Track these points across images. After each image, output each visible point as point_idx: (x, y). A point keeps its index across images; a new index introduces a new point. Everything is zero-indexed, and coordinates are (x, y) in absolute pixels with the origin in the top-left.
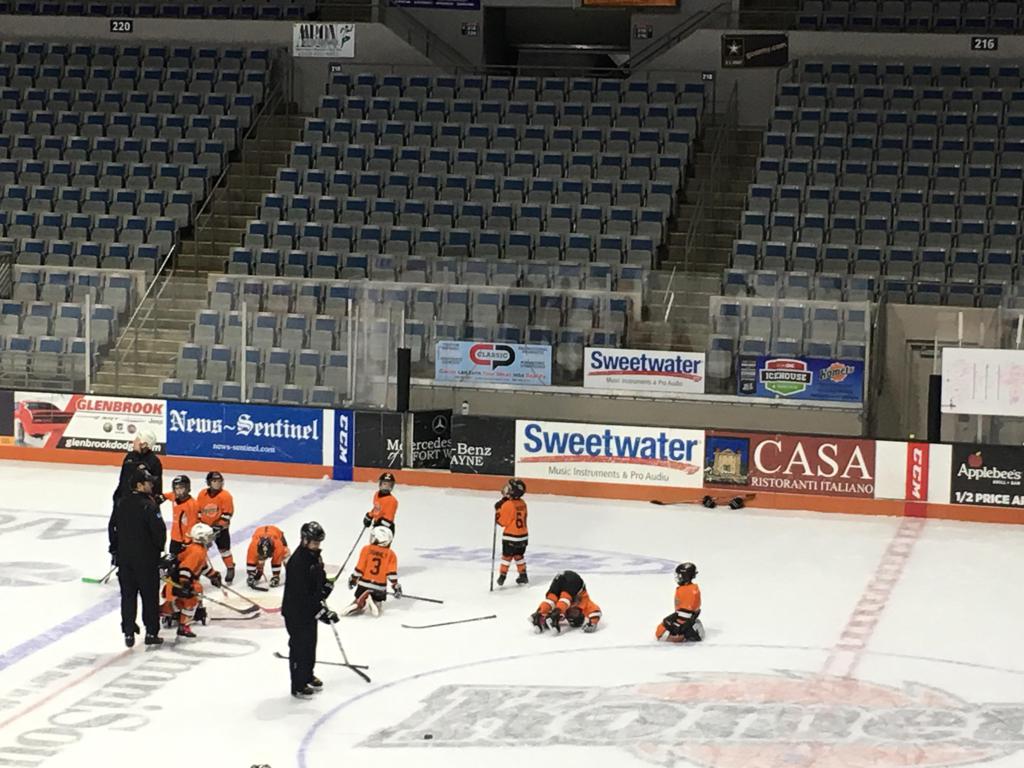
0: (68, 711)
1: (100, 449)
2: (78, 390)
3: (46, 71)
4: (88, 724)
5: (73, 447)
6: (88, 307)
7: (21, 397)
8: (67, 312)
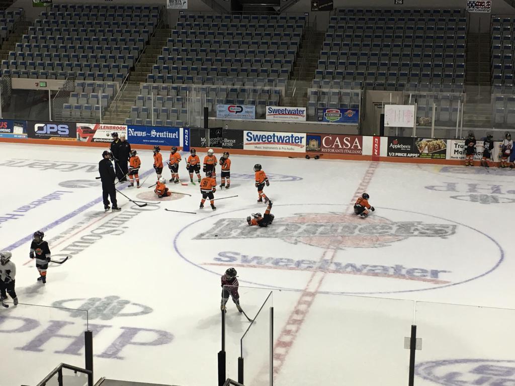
0: (97, 229)
1: (105, 142)
2: (98, 122)
3: (83, 14)
4: (104, 233)
5: (97, 142)
6: (100, 94)
7: (79, 125)
8: (93, 97)
